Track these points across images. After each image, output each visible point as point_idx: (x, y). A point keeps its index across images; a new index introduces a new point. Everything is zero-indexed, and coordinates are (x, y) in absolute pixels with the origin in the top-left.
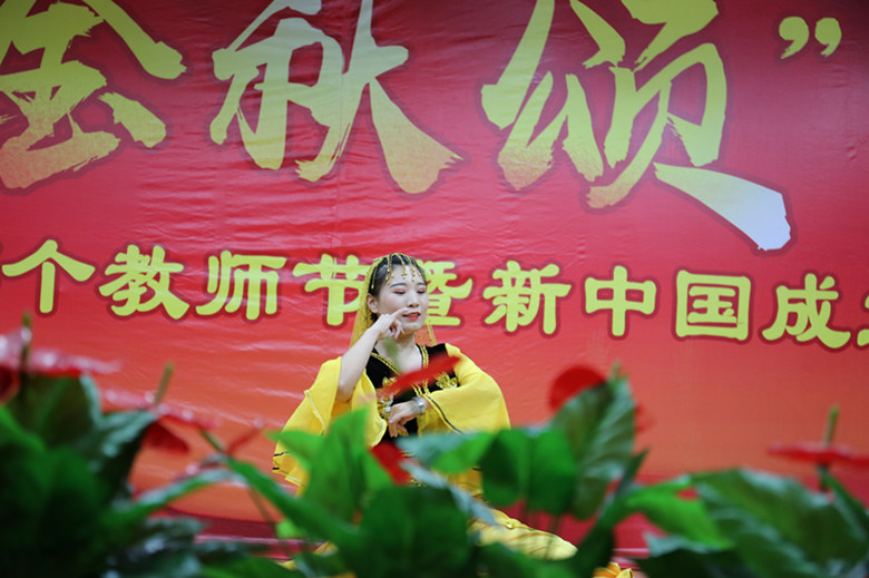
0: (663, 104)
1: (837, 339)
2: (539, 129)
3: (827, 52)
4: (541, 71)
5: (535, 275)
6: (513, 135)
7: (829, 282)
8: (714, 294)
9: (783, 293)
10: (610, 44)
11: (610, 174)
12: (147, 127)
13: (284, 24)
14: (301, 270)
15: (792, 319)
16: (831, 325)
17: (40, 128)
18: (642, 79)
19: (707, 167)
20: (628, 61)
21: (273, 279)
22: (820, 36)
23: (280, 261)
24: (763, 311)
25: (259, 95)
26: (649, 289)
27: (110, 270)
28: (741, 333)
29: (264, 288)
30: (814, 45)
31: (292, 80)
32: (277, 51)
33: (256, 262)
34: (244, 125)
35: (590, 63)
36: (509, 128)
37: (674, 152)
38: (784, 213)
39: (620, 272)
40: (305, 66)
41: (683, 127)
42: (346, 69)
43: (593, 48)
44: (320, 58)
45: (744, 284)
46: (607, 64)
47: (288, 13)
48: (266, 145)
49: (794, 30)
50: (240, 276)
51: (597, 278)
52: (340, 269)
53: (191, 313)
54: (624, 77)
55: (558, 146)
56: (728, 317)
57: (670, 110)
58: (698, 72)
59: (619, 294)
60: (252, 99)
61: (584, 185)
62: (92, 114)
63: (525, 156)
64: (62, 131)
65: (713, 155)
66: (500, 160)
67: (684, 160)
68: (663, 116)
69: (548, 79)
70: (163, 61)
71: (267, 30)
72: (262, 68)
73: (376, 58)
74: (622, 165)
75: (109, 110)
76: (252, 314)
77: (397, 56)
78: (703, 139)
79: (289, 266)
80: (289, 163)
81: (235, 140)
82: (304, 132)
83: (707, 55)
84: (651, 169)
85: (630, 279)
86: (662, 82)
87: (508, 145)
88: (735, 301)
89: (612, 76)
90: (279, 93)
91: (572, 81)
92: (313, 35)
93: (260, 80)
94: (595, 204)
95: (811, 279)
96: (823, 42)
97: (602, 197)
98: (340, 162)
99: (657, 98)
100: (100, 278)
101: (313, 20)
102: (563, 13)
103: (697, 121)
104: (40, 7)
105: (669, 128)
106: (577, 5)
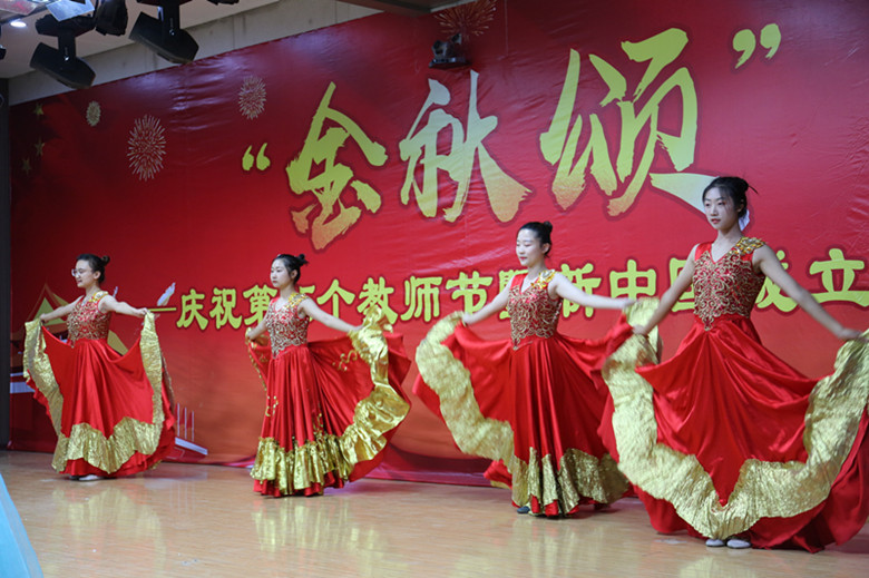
0: (654, 125)
1: (788, 305)
2: (575, 160)
3: (770, 55)
4: (574, 115)
5: (578, 273)
6: (560, 169)
7: (781, 254)
10: (615, 81)
11: (622, 188)
12: (371, 198)
13: (433, 114)
14: (450, 284)
17: (327, 211)
18: (638, 109)
19: (685, 171)
20: (629, 96)
21: (436, 292)
22: (765, 43)
23: (438, 281)
25: (423, 166)
26: (651, 275)
27: (362, 295)
29: (432, 295)
30: (760, 50)
31: (438, 154)
32: (428, 137)
33: (427, 281)
34: (416, 189)
35: (604, 103)
36: (558, 164)
37: (663, 163)
39: (632, 264)
40: (444, 148)
41: (668, 140)
42: (465, 139)
43: (606, 89)
44: (452, 130)
46: (616, 100)
47: (434, 107)
48: (428, 204)
49: (744, 41)
50: (420, 291)
51: (617, 271)
52: (470, 281)
53: (399, 318)
54: (627, 108)
55: (587, 170)
57: (659, 129)
58: (676, 92)
59: (632, 282)
60: (420, 169)
61: (606, 199)
62: (349, 197)
63: (567, 184)
64: (336, 211)
65: (690, 160)
66: (553, 189)
67: (670, 169)
68: (654, 134)
69: (579, 120)
70: (376, 154)
71: (423, 123)
72: (423, 149)
73: (482, 126)
74: (629, 179)
75: (354, 191)
76: (428, 318)
77: (491, 122)
79: (444, 283)
80: (440, 211)
81: (413, 201)
82: (446, 185)
83: (682, 78)
84: (648, 179)
85: (638, 269)
86: (652, 108)
87: (558, 176)
89: (619, 109)
90: (433, 163)
91: (594, 118)
92: (449, 119)
93: (422, 156)
94: (613, 213)
96: (766, 46)
97: (619, 206)
98: (466, 206)
99: (649, 120)
100: (358, 301)
101: (447, 109)
102: (586, 67)
103: (678, 134)
104: (323, 134)
105: (658, 144)
106: (594, 59)
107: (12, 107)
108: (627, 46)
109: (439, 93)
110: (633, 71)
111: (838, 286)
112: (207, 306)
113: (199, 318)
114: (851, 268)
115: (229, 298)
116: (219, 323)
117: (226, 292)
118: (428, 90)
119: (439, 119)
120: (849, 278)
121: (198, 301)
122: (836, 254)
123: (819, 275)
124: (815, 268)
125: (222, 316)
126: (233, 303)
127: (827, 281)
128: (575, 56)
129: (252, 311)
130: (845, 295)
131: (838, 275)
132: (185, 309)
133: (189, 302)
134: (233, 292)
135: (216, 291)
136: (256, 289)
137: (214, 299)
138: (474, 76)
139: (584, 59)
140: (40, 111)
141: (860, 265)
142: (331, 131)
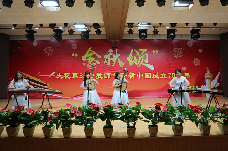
0: (143, 58)
1: (158, 78)
2: (132, 61)
5: (132, 74)
7: (158, 73)
8: (148, 75)
9: (154, 74)
10: (138, 53)
11: (138, 65)
12: (99, 63)
13: (110, 53)
14: (112, 74)
15: (155, 76)
16: (158, 77)
17: (90, 63)
18: (141, 56)
20: (140, 55)
21: (110, 75)
22: (156, 52)
23: (110, 74)
24: (152, 76)
26: (142, 74)
27: (96, 75)
28: (150, 78)
29: (109, 76)
30: (155, 53)
32: (109, 55)
33: (108, 74)
34: (107, 62)
36: (130, 61)
37: (144, 62)
38: (153, 67)
39: (140, 73)
40: (112, 57)
41: (145, 60)
42: (115, 57)
43: (137, 54)
44: (113, 56)
45: (150, 73)
47: (110, 52)
48: (109, 64)
49: (154, 51)
50: (107, 75)
51: (138, 74)
53: (103, 78)
54: (139, 56)
55: (134, 62)
56: (149, 76)
57: (144, 59)
59: (140, 75)
60: (107, 59)
61: (136, 66)
62: (94, 62)
63: (131, 63)
64: (91, 63)
65: (147, 63)
66: (129, 64)
67: (145, 63)
69: (133, 57)
70: (99, 57)
71: (108, 54)
72: (108, 57)
73: (118, 56)
74: (140, 64)
75: (95, 61)
76: (108, 78)
77: (120, 55)
78: (146, 61)
79: (111, 74)
80: (111, 65)
81: (106, 63)
82: (112, 62)
83: (146, 54)
84: (142, 64)
86: (143, 56)
88: (150, 75)
90: (110, 59)
91: (135, 57)
92: (113, 54)
94: (137, 67)
95: (156, 73)
97: (138, 67)
98: (115, 65)
100: (95, 76)
101: (112, 53)
102: (134, 51)
103: (146, 60)
104: (89, 53)
105: (143, 60)
106: (135, 50)
107: (10, 40)
108: (139, 49)
109: (111, 50)
110: (140, 52)
111: (164, 76)
112: (63, 76)
113: (61, 77)
114: (165, 75)
115: (68, 74)
116: (65, 78)
117: (67, 74)
118: (109, 50)
119: (111, 54)
120: (165, 76)
121: (60, 75)
122: (163, 73)
123: (162, 75)
124: (161, 74)
125: (66, 77)
126: (69, 75)
127: (162, 76)
128: (132, 50)
129: (73, 76)
130: (164, 77)
131: (164, 75)
132: (57, 76)
133: (59, 75)
134: (69, 74)
135: (65, 73)
136: (74, 73)
137: (64, 75)
138: (117, 49)
139: (134, 50)
140: (19, 42)
141: (166, 74)
142: (91, 53)
